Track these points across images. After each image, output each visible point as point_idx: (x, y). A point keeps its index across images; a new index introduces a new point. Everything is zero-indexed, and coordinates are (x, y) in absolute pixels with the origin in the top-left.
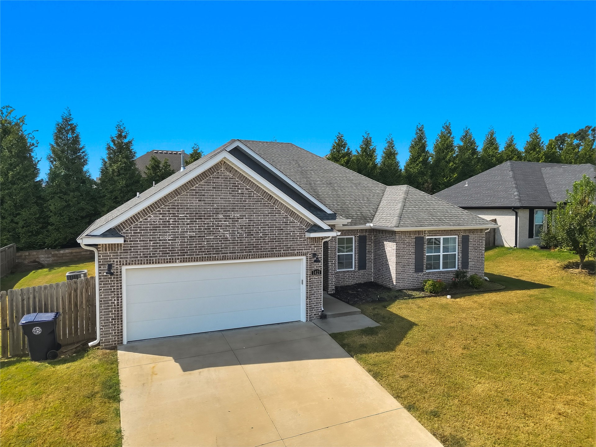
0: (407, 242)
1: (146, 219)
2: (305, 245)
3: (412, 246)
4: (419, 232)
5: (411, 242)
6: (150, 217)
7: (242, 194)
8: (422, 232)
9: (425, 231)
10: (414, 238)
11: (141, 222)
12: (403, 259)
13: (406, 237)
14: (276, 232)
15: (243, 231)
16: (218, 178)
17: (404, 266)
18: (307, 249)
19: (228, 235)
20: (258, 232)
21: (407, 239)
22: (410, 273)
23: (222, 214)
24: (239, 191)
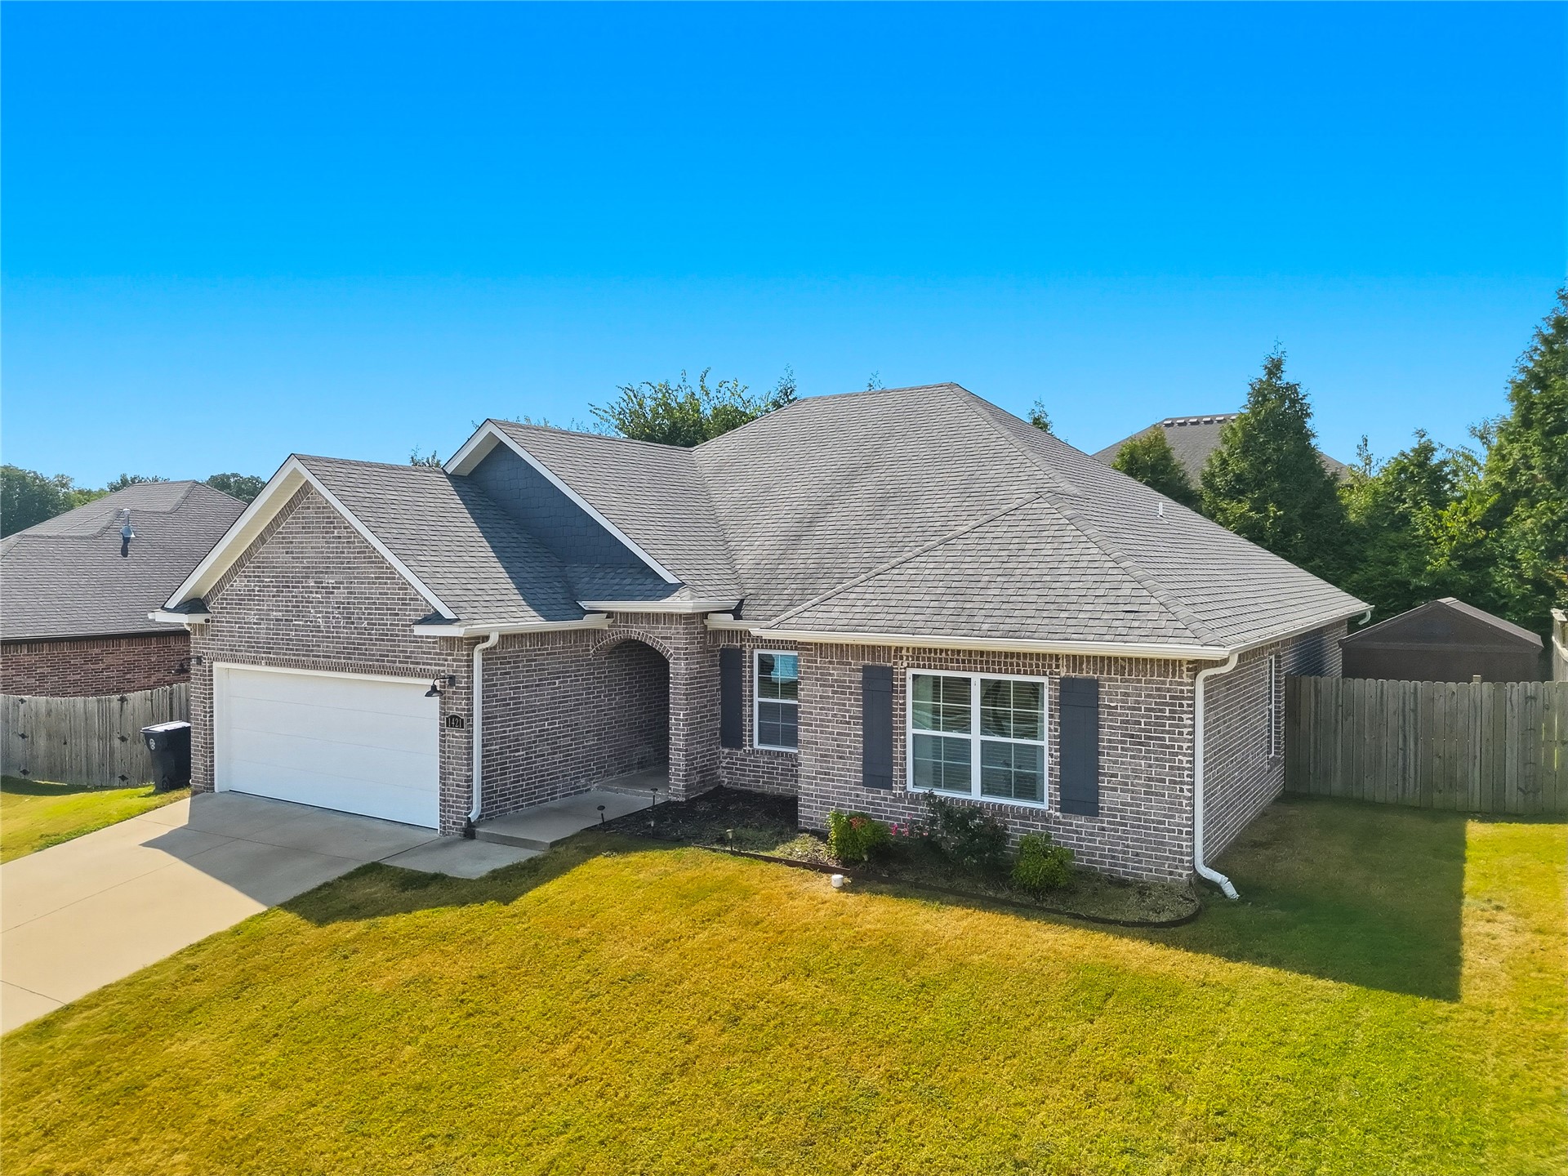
0: (836, 681)
1: (232, 586)
2: (436, 654)
3: (851, 693)
4: (873, 649)
5: (850, 682)
6: (235, 581)
7: (340, 537)
8: (889, 654)
9: (902, 648)
10: (858, 670)
11: (227, 590)
12: (822, 732)
13: (830, 663)
14: (387, 620)
15: (339, 613)
16: (308, 508)
17: (826, 756)
18: (438, 665)
19: (320, 620)
20: (361, 618)
21: (834, 669)
22: (846, 782)
23: (313, 578)
24: (336, 531)
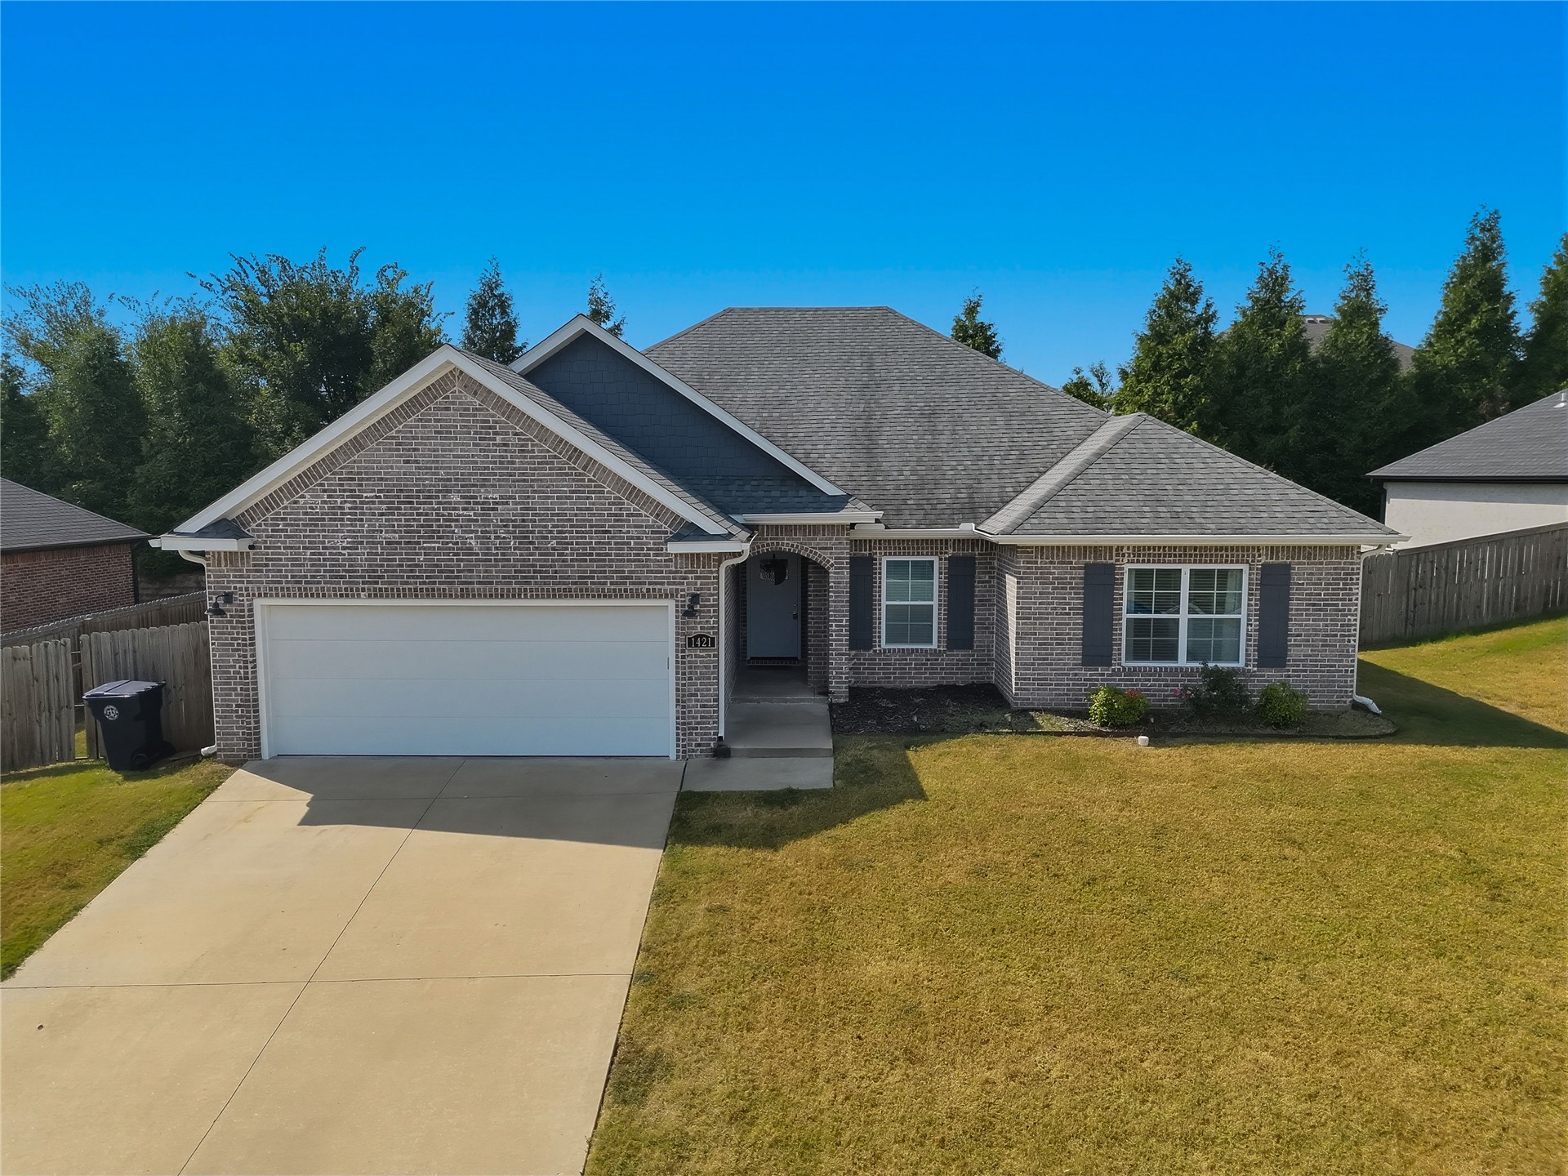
0: (1057, 578)
1: (295, 502)
3: (1071, 588)
4: (1096, 550)
5: (1071, 578)
6: (303, 497)
7: (505, 445)
8: (1111, 552)
9: (1122, 547)
10: (1080, 568)
13: (1051, 563)
14: (591, 538)
15: (508, 532)
18: (674, 583)
19: (472, 541)
20: (547, 538)
21: (1054, 568)
22: (1065, 664)
23: (459, 491)
24: (498, 437)
